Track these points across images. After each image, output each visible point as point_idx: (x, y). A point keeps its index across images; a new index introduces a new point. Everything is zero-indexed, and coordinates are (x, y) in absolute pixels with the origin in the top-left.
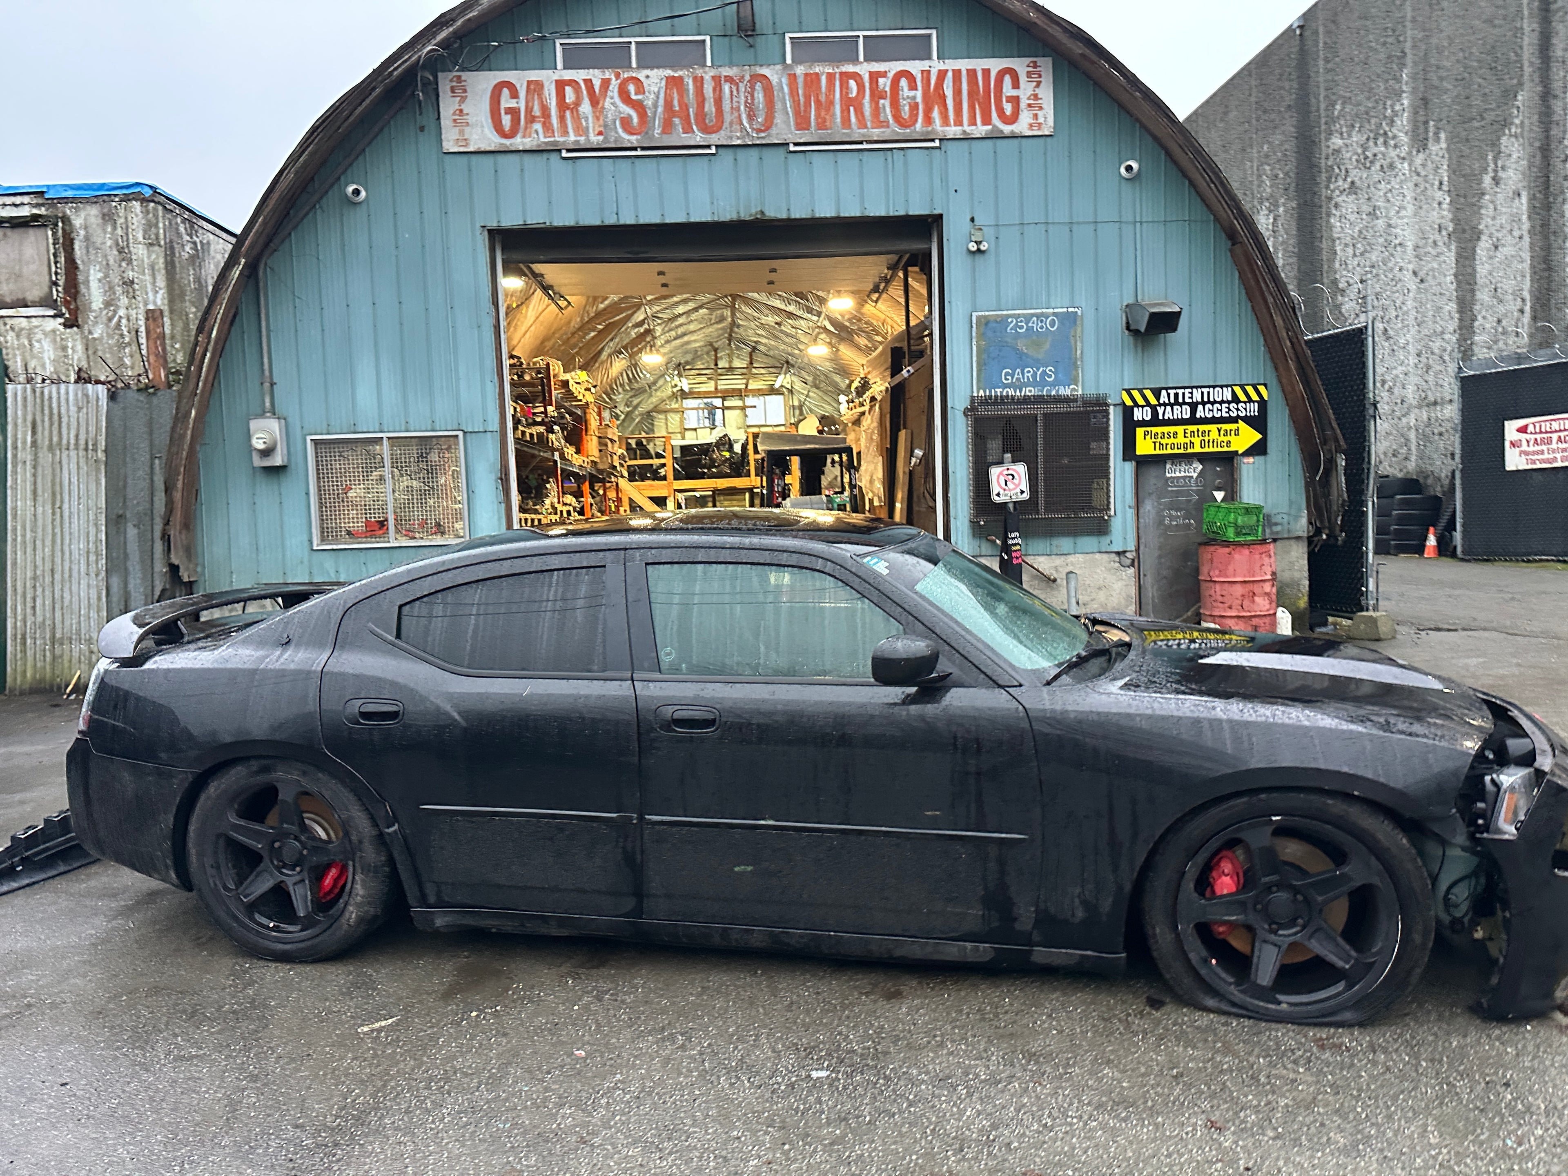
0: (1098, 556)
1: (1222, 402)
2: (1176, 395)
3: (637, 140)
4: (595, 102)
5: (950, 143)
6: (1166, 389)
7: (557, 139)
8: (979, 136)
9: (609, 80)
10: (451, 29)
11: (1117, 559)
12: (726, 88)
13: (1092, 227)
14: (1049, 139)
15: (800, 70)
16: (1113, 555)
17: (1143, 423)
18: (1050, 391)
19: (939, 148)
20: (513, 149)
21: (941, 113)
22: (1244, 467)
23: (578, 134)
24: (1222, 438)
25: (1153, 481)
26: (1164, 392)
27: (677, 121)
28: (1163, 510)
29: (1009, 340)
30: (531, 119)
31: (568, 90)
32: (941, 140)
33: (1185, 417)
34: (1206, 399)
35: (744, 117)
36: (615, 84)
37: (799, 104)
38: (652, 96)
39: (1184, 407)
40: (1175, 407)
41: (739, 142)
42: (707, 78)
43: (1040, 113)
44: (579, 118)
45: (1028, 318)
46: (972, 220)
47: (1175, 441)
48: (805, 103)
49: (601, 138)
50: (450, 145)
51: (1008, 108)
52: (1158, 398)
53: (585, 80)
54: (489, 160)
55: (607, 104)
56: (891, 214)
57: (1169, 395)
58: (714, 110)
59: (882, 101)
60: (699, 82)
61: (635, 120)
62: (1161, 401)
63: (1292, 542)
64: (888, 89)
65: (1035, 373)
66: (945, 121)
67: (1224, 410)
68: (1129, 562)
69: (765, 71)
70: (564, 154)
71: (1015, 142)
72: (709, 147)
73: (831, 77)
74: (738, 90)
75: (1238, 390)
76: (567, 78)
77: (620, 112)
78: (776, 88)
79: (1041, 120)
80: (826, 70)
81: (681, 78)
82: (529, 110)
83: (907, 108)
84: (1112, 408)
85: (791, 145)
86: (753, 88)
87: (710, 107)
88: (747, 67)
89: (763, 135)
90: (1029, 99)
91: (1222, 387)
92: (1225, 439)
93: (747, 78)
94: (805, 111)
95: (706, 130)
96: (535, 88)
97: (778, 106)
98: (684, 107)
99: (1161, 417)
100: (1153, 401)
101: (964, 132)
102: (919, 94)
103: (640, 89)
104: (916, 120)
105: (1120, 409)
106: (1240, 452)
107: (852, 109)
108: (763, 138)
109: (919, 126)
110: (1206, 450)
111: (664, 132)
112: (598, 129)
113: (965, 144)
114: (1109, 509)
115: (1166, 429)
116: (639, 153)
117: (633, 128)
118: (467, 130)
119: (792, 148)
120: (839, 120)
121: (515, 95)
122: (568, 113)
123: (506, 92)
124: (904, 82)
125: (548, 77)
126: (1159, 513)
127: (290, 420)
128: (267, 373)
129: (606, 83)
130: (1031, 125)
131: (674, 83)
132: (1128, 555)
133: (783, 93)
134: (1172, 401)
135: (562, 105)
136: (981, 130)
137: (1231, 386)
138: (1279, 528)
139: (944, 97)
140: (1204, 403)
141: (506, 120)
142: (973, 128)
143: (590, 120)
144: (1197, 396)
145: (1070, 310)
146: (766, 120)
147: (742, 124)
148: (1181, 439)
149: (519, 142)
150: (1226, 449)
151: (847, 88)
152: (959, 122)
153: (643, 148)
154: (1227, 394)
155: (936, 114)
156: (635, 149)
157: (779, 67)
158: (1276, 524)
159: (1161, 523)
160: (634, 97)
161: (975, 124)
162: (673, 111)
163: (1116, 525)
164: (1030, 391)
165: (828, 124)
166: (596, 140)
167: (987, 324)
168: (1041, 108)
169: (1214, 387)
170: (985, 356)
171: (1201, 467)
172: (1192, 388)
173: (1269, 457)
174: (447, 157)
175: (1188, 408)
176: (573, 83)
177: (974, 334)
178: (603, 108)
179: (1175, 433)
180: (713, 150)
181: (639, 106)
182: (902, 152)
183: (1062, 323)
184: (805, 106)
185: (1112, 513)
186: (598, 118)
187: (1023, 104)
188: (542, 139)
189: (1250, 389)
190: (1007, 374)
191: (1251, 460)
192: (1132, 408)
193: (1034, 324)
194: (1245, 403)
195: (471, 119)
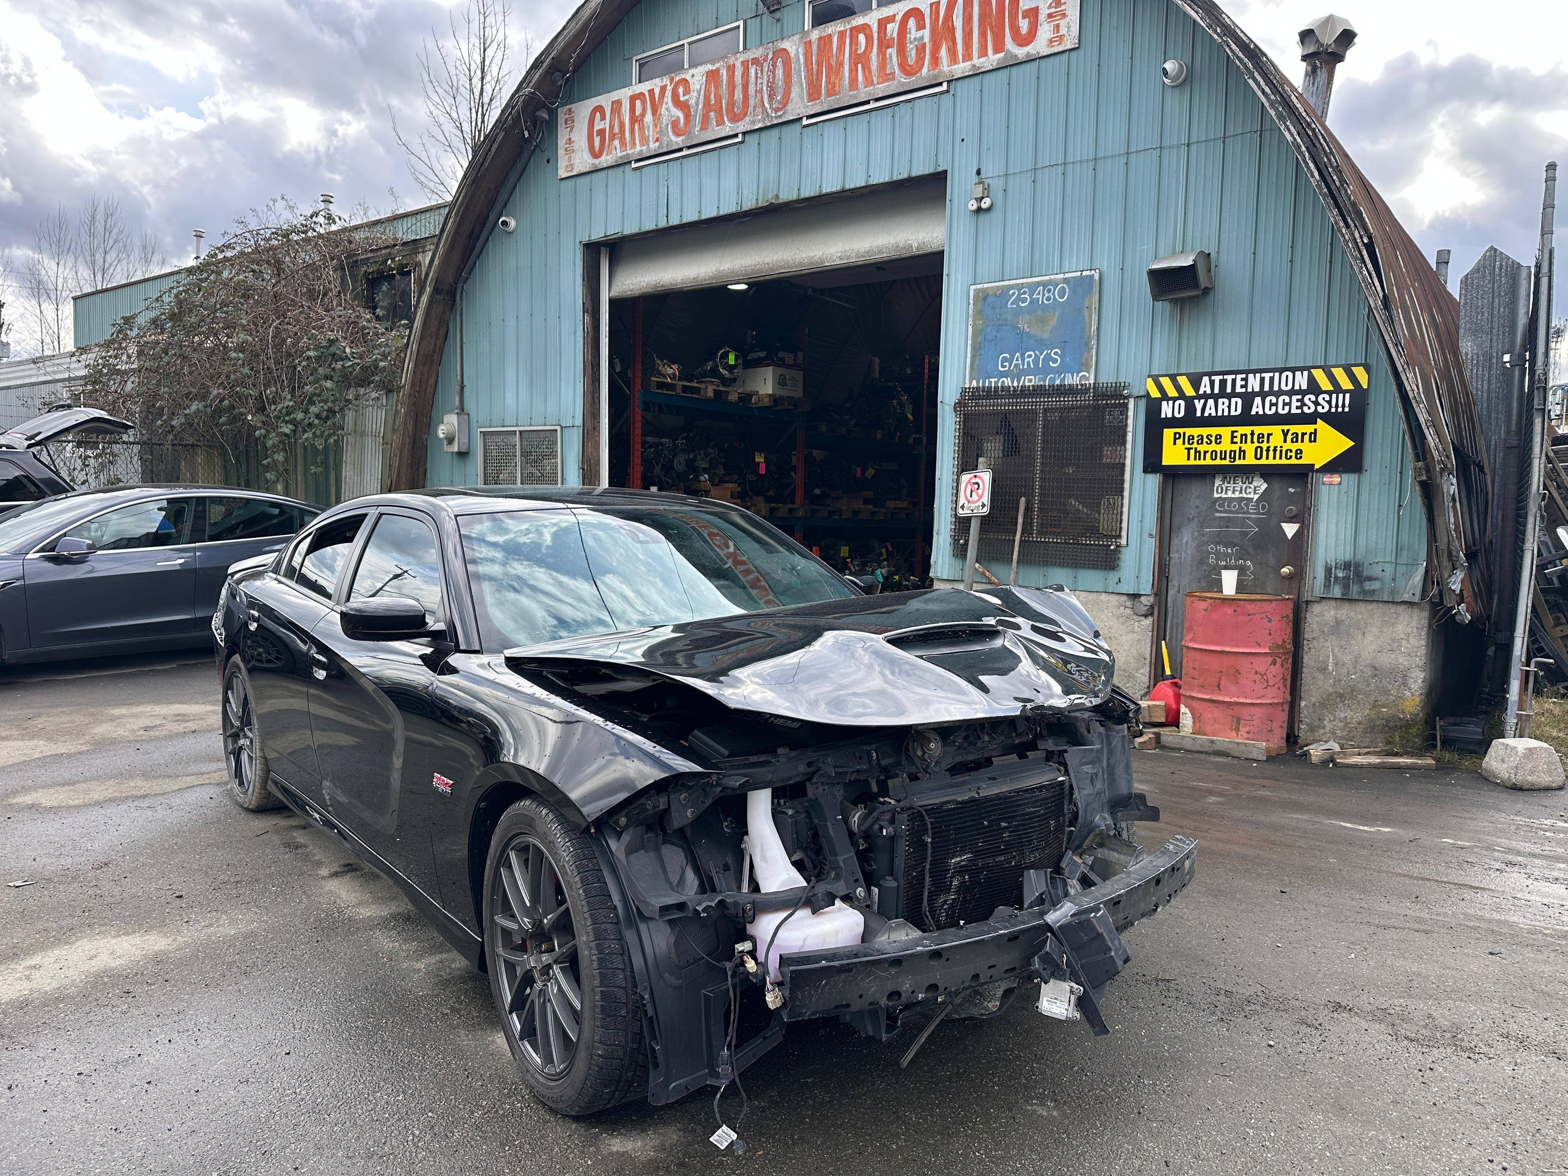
0: (1104, 597)
1: (1292, 393)
2: (1223, 383)
3: (683, 141)
4: (655, 111)
5: (960, 83)
6: (1210, 374)
7: (630, 152)
8: (991, 68)
9: (666, 86)
10: (541, 71)
11: (1129, 604)
12: (752, 71)
13: (1123, 160)
14: (1074, 54)
15: (815, 35)
16: (1124, 598)
17: (1173, 422)
18: (1053, 379)
19: (948, 91)
20: (600, 167)
21: (949, 50)
22: (1324, 490)
23: (642, 145)
24: (1289, 445)
25: (1194, 502)
26: (1206, 380)
27: (712, 114)
28: (1206, 544)
29: (1009, 318)
30: (613, 138)
31: (638, 103)
32: (949, 82)
33: (1233, 413)
34: (1266, 388)
35: (766, 97)
36: (669, 88)
37: (812, 74)
38: (695, 94)
39: (1233, 400)
40: (1220, 401)
41: (760, 125)
42: (738, 64)
43: (1063, 23)
44: (644, 129)
45: (1033, 287)
46: (978, 172)
47: (1218, 448)
48: (817, 70)
49: (657, 144)
50: (562, 173)
51: (1024, 25)
52: (1196, 385)
53: (649, 91)
54: (587, 179)
55: (663, 110)
56: (895, 178)
57: (1212, 383)
58: (741, 96)
59: (889, 51)
60: (731, 69)
61: (682, 121)
62: (1201, 392)
63: (1401, 608)
64: (895, 35)
65: (1037, 358)
66: (953, 60)
67: (1295, 404)
68: (1144, 610)
69: (786, 45)
70: (634, 165)
71: (1034, 65)
72: (736, 135)
73: (842, 34)
74: (762, 71)
75: (1319, 374)
76: (637, 92)
77: (672, 116)
78: (794, 60)
79: (1063, 31)
80: (838, 29)
81: (718, 70)
82: (612, 128)
83: (914, 52)
84: (1132, 401)
85: (804, 119)
86: (774, 65)
87: (738, 95)
88: (771, 44)
89: (780, 113)
90: (1050, 7)
91: (1293, 370)
92: (1294, 447)
93: (770, 57)
94: (817, 79)
95: (735, 119)
96: (617, 105)
97: (794, 79)
98: (718, 98)
99: (1199, 414)
100: (1189, 391)
101: (974, 66)
102: (926, 33)
103: (687, 91)
104: (923, 64)
105: (1143, 403)
106: (1317, 467)
107: (860, 66)
108: (781, 116)
109: (925, 70)
110: (1263, 461)
111: (702, 129)
112: (656, 136)
113: (977, 80)
114: (1120, 536)
115: (1205, 431)
116: (685, 152)
117: (678, 129)
118: (573, 155)
119: (805, 122)
120: (847, 82)
121: (603, 118)
122: (636, 125)
123: (598, 114)
124: (912, 23)
125: (623, 94)
126: (1200, 546)
127: (471, 415)
128: (459, 378)
129: (663, 89)
130: (1051, 41)
131: (713, 76)
132: (1143, 599)
133: (799, 64)
134: (1216, 391)
135: (634, 119)
136: (993, 59)
137: (1308, 368)
138: (1376, 585)
139: (952, 30)
140: (1263, 395)
141: (597, 141)
142: (984, 59)
143: (651, 129)
144: (1254, 383)
145: (1084, 273)
146: (783, 97)
147: (763, 105)
148: (1226, 445)
149: (606, 160)
150: (1294, 461)
151: (857, 44)
152: (968, 56)
153: (689, 147)
154: (1302, 381)
155: (943, 52)
156: (681, 150)
157: (797, 37)
158: (1370, 579)
159: (1202, 562)
160: (682, 99)
161: (986, 55)
162: (710, 106)
163: (1128, 558)
164: (1029, 381)
165: (837, 89)
166: (654, 146)
167: (985, 298)
168: (1064, 15)
169: (1281, 371)
170: (980, 339)
171: (1265, 486)
172: (1247, 372)
173: (1365, 477)
174: (563, 182)
175: (1239, 401)
176: (641, 96)
177: (971, 312)
178: (660, 115)
179: (1219, 438)
180: (740, 139)
181: (684, 107)
182: (909, 105)
183: (1074, 291)
184: (817, 74)
185: (1123, 542)
186: (656, 125)
187: (1042, 17)
188: (619, 154)
189: (1339, 374)
190: (1005, 360)
191: (1336, 479)
192: (1158, 401)
193: (1040, 296)
194: (1330, 393)
195: (576, 146)
